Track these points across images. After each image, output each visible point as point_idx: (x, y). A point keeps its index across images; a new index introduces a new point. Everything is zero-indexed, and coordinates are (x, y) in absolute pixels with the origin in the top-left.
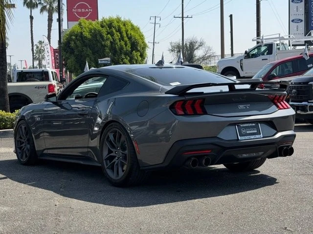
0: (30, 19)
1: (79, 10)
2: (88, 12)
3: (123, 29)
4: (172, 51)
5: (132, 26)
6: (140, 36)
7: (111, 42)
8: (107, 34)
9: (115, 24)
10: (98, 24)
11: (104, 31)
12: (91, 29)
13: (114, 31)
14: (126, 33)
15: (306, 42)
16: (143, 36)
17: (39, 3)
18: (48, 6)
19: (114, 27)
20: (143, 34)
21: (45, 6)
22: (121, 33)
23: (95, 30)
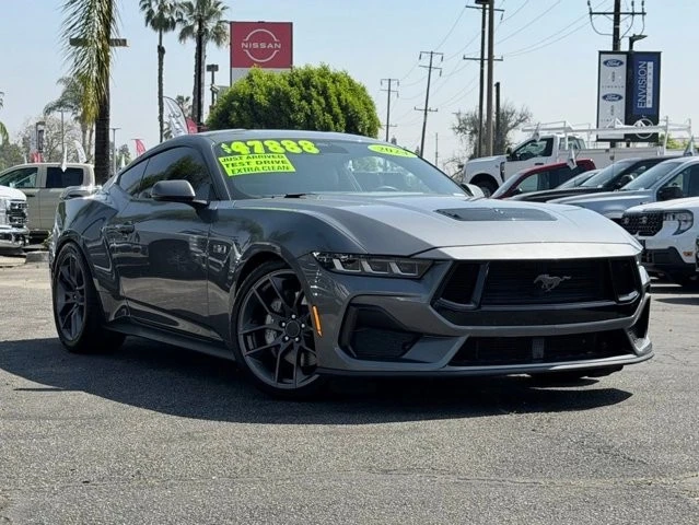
0: (157, 54)
1: (256, 45)
2: (272, 50)
3: (332, 90)
4: (461, 130)
5: (351, 82)
6: (365, 104)
7: (307, 115)
8: (300, 100)
9: (316, 80)
10: (284, 78)
11: (294, 93)
12: (271, 89)
13: (314, 94)
14: (339, 99)
15: (626, 135)
16: (371, 104)
17: (179, 20)
18: (197, 27)
19: (313, 87)
20: (373, 99)
21: (191, 28)
22: (327, 98)
23: (278, 90)
